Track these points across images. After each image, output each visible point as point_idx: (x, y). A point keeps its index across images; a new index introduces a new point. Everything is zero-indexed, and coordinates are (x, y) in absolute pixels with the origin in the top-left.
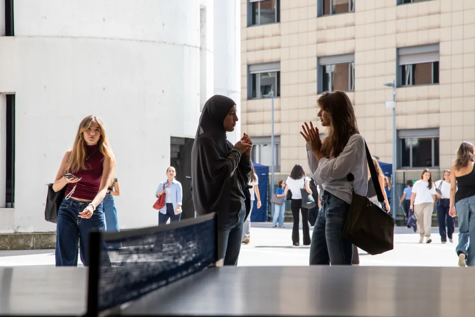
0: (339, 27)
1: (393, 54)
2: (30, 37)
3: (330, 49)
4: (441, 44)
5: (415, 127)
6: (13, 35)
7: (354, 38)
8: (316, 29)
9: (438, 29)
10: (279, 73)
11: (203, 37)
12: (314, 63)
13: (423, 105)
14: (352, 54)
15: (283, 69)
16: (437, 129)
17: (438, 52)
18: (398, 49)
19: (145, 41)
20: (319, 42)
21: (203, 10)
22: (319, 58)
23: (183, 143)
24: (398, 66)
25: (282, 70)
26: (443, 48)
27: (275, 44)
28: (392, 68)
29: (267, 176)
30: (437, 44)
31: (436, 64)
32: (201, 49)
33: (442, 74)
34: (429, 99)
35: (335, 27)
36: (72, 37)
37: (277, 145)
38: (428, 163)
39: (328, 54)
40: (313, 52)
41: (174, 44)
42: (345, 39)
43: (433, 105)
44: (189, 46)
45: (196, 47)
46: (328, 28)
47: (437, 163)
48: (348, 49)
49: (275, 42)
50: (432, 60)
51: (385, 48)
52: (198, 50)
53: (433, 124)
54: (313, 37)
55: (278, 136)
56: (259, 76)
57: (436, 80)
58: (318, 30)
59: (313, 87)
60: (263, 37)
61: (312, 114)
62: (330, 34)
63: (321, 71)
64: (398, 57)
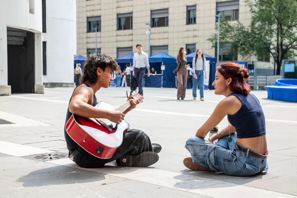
1: (149, 13)
3: (122, 11)
5: (158, 45)
7: (132, 6)
8: (116, 1)
9: (168, 2)
10: (100, 21)
12: (115, 17)
13: (161, 36)
14: (132, 13)
15: (102, 19)
16: (167, 46)
17: (168, 12)
18: (151, 11)
20: (118, 7)
22: (117, 15)
24: (151, 18)
26: (170, 11)
28: (149, 19)
30: (168, 9)
31: (167, 18)
34: (164, 33)
39: (121, 13)
40: (115, 12)
42: (129, 6)
43: (166, 35)
46: (121, 1)
48: (130, 11)
49: (98, 7)
50: (166, 16)
51: (146, 11)
53: (165, 44)
54: (115, 5)
55: (100, 49)
56: (92, 22)
57: (167, 25)
58: (118, 2)
59: (115, 27)
60: (93, 5)
61: (115, 39)
62: (122, 4)
63: (119, 20)
64: (152, 14)
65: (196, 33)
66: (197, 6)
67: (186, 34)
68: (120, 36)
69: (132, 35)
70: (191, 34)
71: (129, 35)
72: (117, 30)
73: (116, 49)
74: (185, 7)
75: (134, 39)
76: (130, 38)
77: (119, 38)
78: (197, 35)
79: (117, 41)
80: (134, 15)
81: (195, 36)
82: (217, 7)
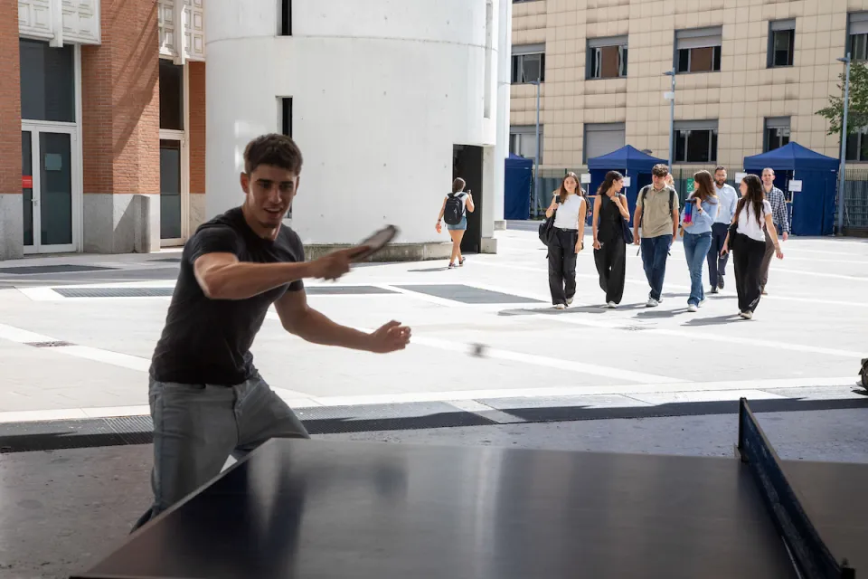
0: (612, 6)
1: (670, 37)
2: (308, 36)
3: (601, 30)
4: (724, 26)
5: (691, 118)
6: (291, 34)
7: (628, 19)
8: (586, 7)
9: (721, 11)
10: (543, 56)
11: (489, 34)
12: (583, 45)
13: (702, 95)
14: (625, 36)
15: (549, 50)
16: (716, 120)
17: (720, 35)
18: (676, 32)
19: (428, 41)
20: (588, 22)
21: (489, 5)
22: (588, 40)
23: (462, 148)
24: (676, 51)
25: (547, 53)
26: (726, 32)
27: (541, 24)
28: (669, 53)
29: (531, 169)
30: (720, 27)
31: (718, 49)
32: (486, 48)
33: (723, 60)
34: (708, 87)
35: (607, 6)
36: (352, 37)
37: (541, 135)
38: (704, 157)
39: (598, 35)
40: (582, 33)
41: (458, 44)
42: (618, 20)
43: (713, 95)
44: (474, 46)
45: (482, 46)
46: (599, 7)
47: (714, 158)
48: (621, 31)
49: (540, 20)
50: (714, 44)
51: (662, 31)
52: (484, 49)
53: (712, 115)
54: (583, 16)
55: (541, 125)
56: (522, 58)
57: (717, 67)
58: (589, 8)
59: (582, 72)
60: (527, 15)
61: (580, 101)
62: (601, 14)
63: (591, 53)
64: (676, 40)
65: (793, 90)
66: (798, 21)
67: (766, 91)
68: (594, 93)
69: (625, 92)
70: (779, 91)
71: (617, 92)
72: (587, 78)
73: (582, 126)
74: (767, 23)
75: (629, 103)
76: (620, 98)
77: (591, 100)
78: (795, 93)
79: (585, 108)
80: (632, 42)
81: (789, 98)
82: (849, 23)
